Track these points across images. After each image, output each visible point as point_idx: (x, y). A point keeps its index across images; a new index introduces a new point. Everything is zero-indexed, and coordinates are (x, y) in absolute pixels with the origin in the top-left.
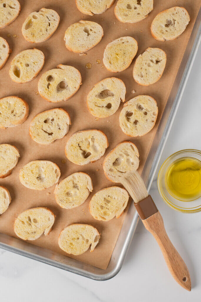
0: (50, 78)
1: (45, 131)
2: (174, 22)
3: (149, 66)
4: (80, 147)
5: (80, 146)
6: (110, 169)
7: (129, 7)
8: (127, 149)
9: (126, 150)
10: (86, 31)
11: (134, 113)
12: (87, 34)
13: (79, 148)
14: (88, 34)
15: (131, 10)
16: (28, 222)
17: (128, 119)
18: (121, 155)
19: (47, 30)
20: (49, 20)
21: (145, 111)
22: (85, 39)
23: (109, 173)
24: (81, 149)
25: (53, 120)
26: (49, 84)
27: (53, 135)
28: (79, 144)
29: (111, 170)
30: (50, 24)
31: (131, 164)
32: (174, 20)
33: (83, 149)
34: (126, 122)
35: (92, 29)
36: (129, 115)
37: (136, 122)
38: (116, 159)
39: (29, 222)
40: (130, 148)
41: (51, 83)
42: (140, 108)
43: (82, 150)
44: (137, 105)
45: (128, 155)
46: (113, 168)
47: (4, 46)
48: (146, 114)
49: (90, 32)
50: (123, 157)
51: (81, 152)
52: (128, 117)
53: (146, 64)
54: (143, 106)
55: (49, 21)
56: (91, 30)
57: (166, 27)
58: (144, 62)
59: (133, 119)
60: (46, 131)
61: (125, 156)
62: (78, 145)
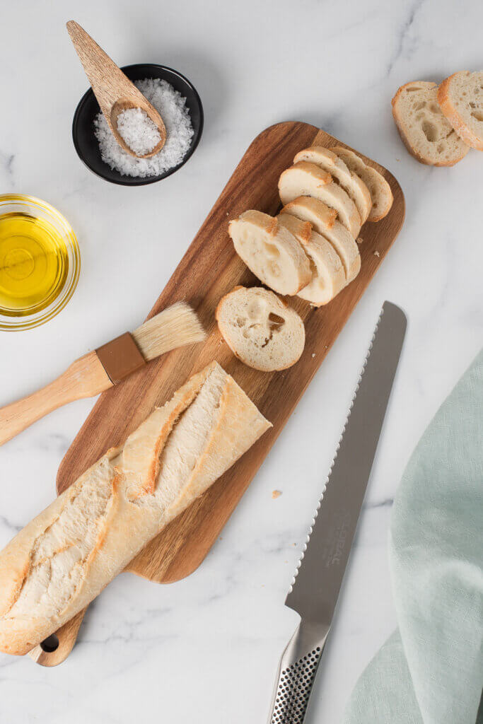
4: (267, 341)
5: (265, 343)
13: (270, 342)
24: (271, 337)
28: (263, 346)
33: (269, 334)
43: (271, 333)
51: (275, 335)
62: (266, 347)
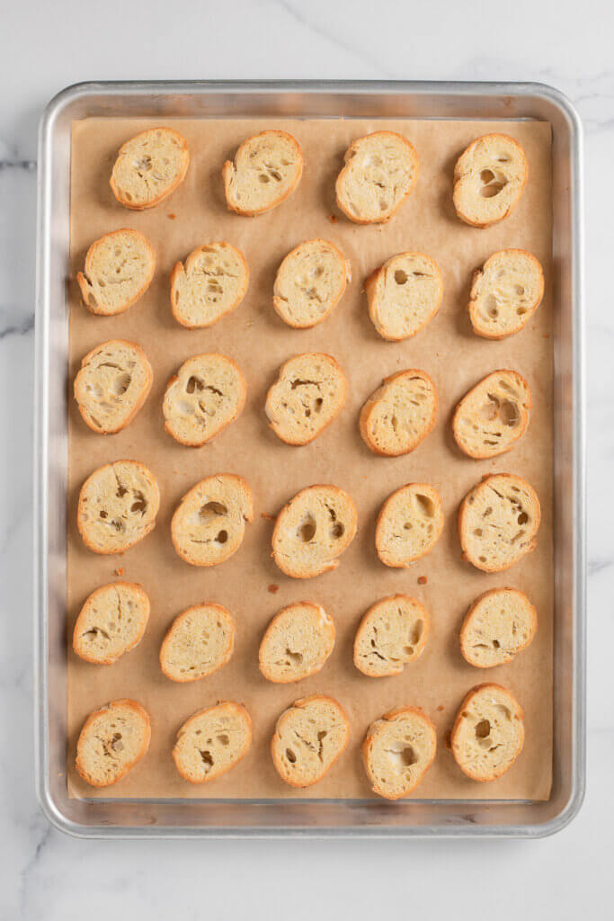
0: (338, 531)
1: (309, 382)
2: (106, 750)
3: (112, 625)
6: (133, 366)
7: (224, 740)
8: (107, 417)
9: (109, 415)
10: (297, 656)
11: (129, 511)
12: (293, 651)
14: (288, 652)
15: (217, 734)
16: (277, 169)
17: (141, 497)
18: (118, 401)
19: (375, 630)
20: (376, 653)
21: (105, 520)
22: (290, 641)
23: (134, 357)
25: (308, 413)
26: (333, 518)
27: (291, 386)
29: (132, 364)
30: (371, 646)
31: (93, 387)
32: (107, 754)
34: (143, 491)
35: (286, 666)
36: (140, 506)
37: (122, 492)
38: (125, 390)
39: (274, 170)
40: (101, 422)
41: (332, 523)
42: (118, 525)
44: (124, 529)
45: (103, 404)
46: (128, 370)
47: (483, 559)
48: (103, 514)
49: (288, 658)
50: (112, 398)
52: (140, 501)
53: (119, 630)
54: (113, 530)
55: (375, 650)
56: (288, 664)
57: (118, 734)
58: (123, 634)
59: (130, 499)
60: (308, 385)
61: (108, 400)
